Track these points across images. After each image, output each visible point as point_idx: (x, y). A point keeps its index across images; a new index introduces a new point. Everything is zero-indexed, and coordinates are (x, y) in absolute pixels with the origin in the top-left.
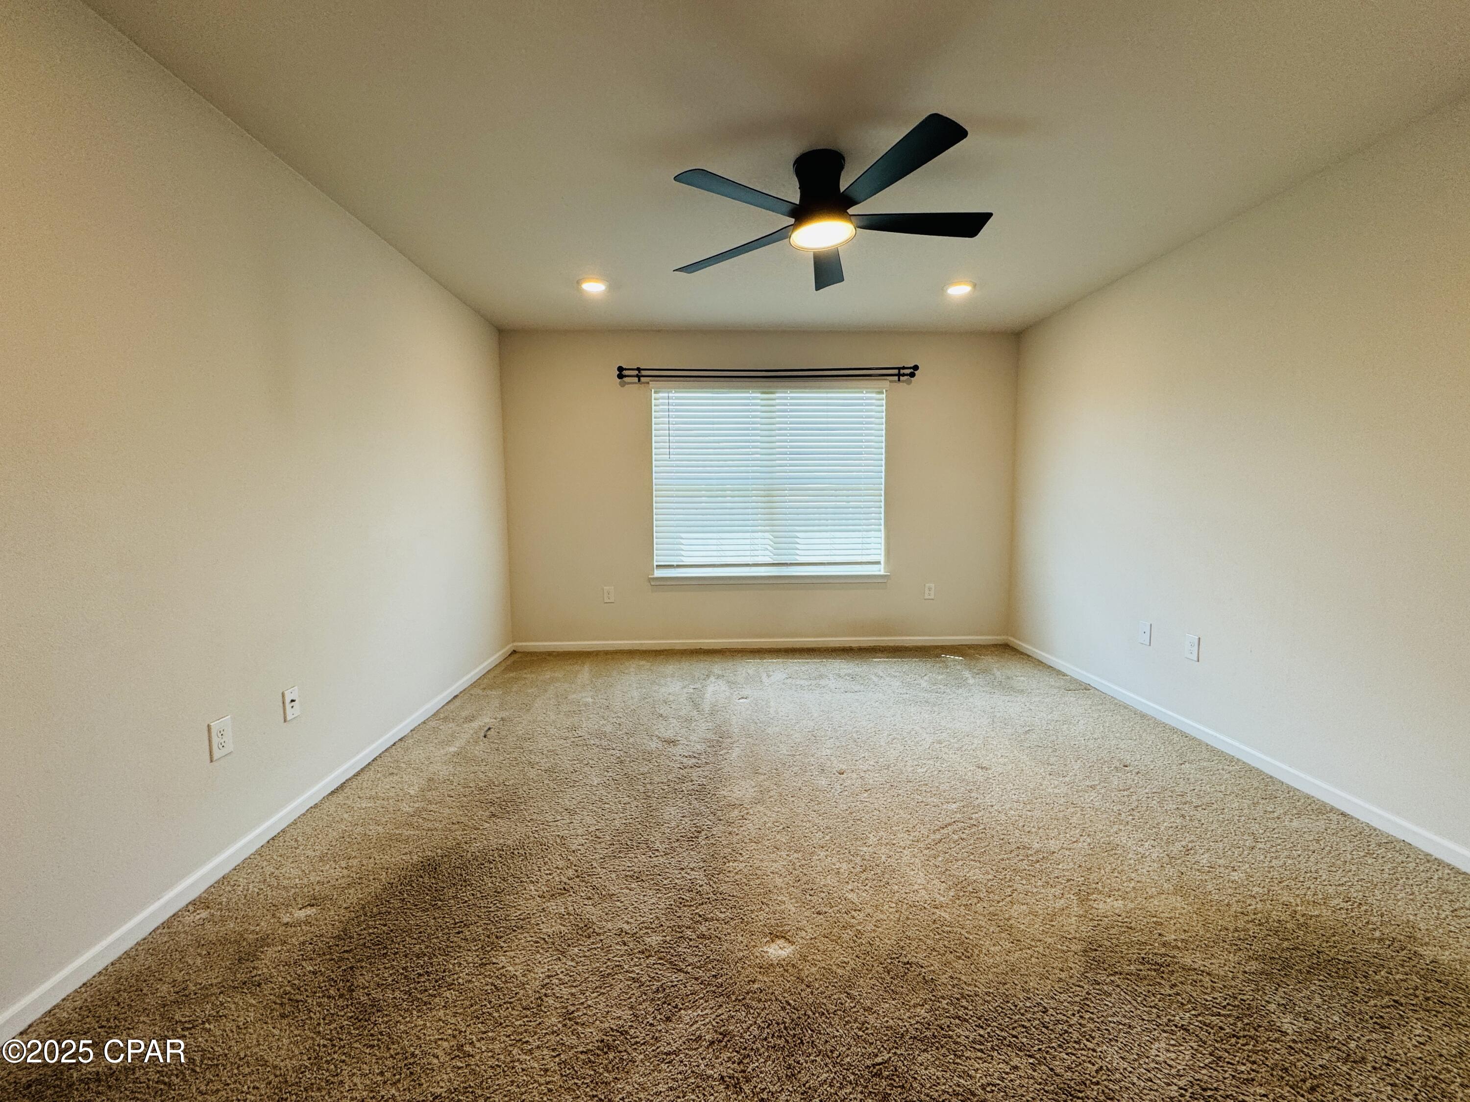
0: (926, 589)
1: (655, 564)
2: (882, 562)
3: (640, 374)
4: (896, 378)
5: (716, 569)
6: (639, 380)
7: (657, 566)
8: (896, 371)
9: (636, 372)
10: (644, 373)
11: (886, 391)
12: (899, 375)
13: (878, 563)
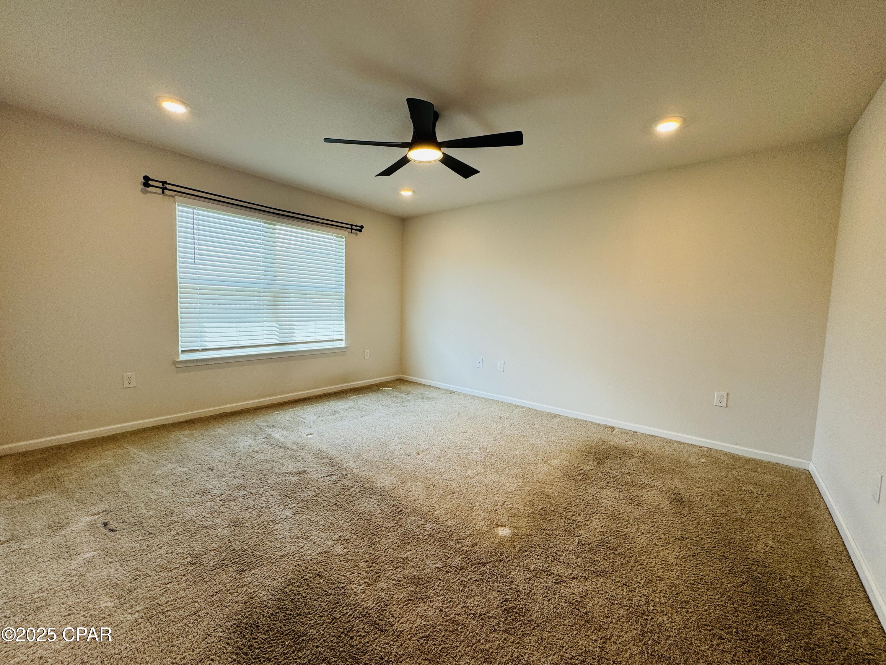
0: (366, 354)
1: (180, 349)
2: (344, 340)
3: (164, 186)
4: (350, 230)
5: (235, 351)
6: (163, 192)
7: (183, 351)
8: (350, 227)
9: (160, 185)
10: (168, 186)
11: (345, 237)
12: (352, 229)
13: (341, 340)
